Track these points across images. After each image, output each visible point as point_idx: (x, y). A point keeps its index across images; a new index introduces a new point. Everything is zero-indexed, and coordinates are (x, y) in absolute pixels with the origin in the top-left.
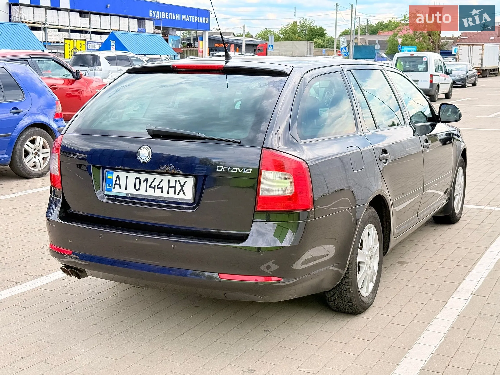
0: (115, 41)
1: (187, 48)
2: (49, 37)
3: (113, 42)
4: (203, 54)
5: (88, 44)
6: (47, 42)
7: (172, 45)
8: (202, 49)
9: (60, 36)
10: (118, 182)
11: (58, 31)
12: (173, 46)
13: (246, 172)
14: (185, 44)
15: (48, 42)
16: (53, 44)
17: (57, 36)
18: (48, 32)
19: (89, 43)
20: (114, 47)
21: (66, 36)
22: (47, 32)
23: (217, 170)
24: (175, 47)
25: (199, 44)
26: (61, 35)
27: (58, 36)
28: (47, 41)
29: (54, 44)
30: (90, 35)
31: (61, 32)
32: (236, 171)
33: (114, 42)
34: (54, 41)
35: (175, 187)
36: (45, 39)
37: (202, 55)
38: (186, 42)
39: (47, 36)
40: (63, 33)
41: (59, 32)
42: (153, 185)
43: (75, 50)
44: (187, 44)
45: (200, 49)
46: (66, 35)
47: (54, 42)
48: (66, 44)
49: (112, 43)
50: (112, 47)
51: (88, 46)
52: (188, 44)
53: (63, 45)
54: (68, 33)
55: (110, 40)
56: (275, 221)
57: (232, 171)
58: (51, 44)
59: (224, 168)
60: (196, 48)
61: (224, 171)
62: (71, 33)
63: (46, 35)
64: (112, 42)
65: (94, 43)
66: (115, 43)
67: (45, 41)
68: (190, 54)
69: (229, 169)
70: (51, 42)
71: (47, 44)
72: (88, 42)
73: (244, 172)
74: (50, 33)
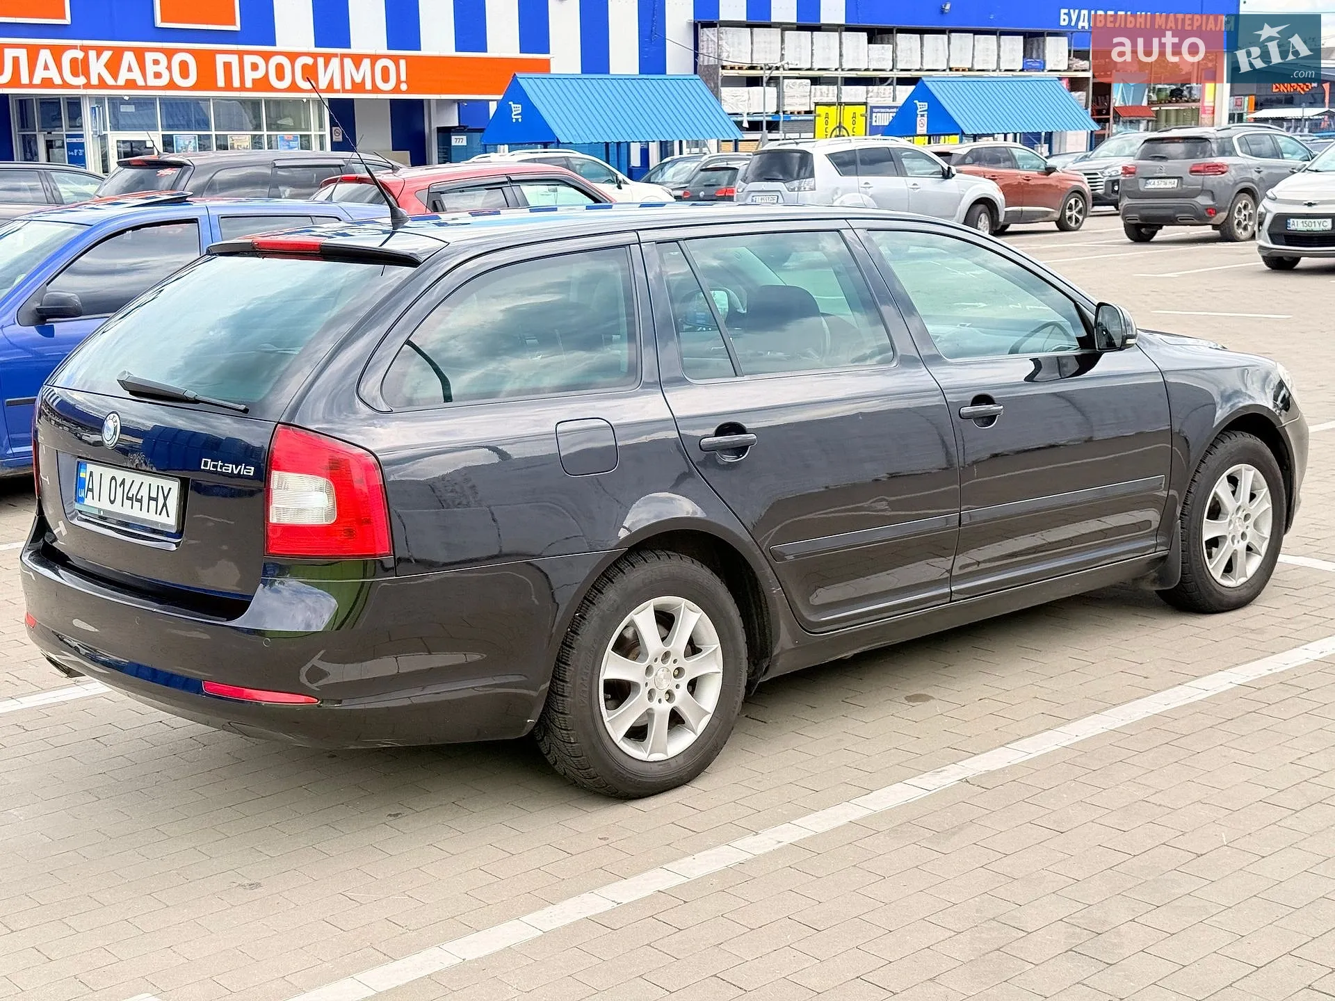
0: (926, 104)
1: (1170, 102)
2: (787, 101)
3: (922, 106)
4: (1213, 117)
5: (872, 112)
6: (781, 114)
7: (1123, 98)
8: (1212, 104)
9: (815, 97)
10: (90, 487)
11: (811, 85)
12: (1124, 100)
13: (245, 473)
14: (1164, 93)
15: (784, 112)
16: (796, 118)
17: (808, 97)
18: (785, 87)
19: (874, 110)
20: (925, 118)
21: (830, 95)
22: (783, 89)
23: (202, 467)
24: (1130, 104)
25: (1202, 91)
26: (818, 93)
27: (810, 95)
28: (781, 111)
29: (800, 118)
30: (892, 87)
31: (819, 85)
32: (230, 471)
33: (924, 106)
34: (799, 110)
35: (156, 500)
36: (778, 106)
37: (1211, 120)
38: (1167, 87)
39: (783, 98)
40: (824, 88)
41: (813, 87)
42: (130, 495)
43: (840, 131)
44: (1168, 92)
45: (1206, 104)
46: (831, 91)
47: (799, 113)
48: (819, 116)
49: (919, 110)
50: (919, 118)
51: (871, 118)
52: (1172, 92)
53: (812, 118)
54: (836, 87)
55: (915, 101)
56: (303, 577)
57: (224, 471)
58: (793, 118)
59: (212, 463)
60: (1194, 101)
61: (211, 469)
62: (843, 87)
63: (780, 97)
64: (919, 107)
65: (888, 110)
66: (926, 108)
67: (777, 112)
68: (1177, 121)
69: (219, 466)
70: (791, 113)
71: (782, 119)
72: (872, 108)
73: (242, 473)
74: (791, 90)
